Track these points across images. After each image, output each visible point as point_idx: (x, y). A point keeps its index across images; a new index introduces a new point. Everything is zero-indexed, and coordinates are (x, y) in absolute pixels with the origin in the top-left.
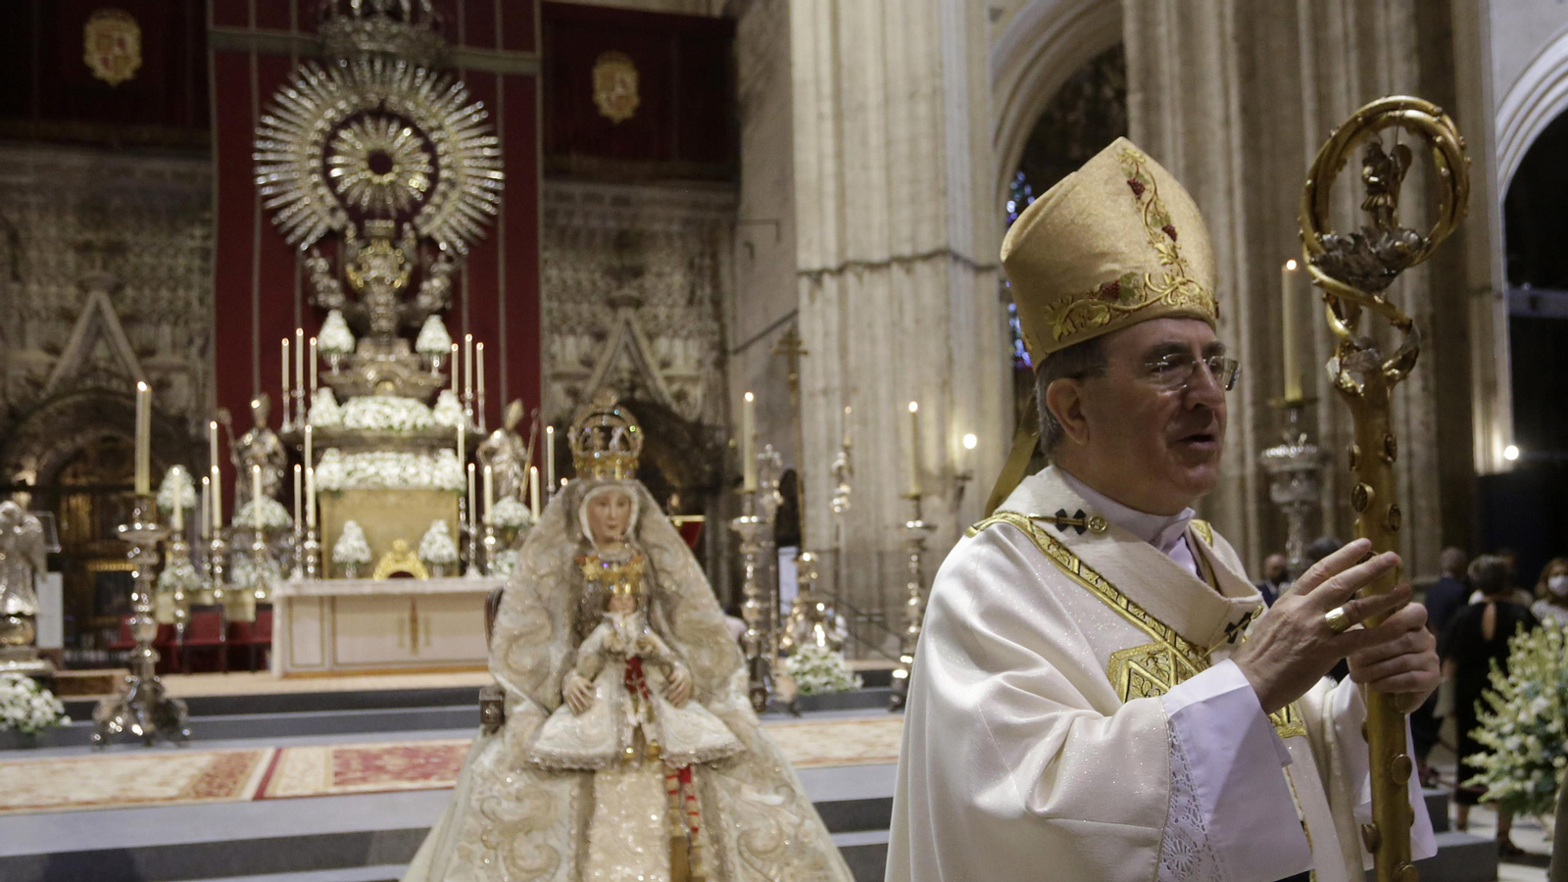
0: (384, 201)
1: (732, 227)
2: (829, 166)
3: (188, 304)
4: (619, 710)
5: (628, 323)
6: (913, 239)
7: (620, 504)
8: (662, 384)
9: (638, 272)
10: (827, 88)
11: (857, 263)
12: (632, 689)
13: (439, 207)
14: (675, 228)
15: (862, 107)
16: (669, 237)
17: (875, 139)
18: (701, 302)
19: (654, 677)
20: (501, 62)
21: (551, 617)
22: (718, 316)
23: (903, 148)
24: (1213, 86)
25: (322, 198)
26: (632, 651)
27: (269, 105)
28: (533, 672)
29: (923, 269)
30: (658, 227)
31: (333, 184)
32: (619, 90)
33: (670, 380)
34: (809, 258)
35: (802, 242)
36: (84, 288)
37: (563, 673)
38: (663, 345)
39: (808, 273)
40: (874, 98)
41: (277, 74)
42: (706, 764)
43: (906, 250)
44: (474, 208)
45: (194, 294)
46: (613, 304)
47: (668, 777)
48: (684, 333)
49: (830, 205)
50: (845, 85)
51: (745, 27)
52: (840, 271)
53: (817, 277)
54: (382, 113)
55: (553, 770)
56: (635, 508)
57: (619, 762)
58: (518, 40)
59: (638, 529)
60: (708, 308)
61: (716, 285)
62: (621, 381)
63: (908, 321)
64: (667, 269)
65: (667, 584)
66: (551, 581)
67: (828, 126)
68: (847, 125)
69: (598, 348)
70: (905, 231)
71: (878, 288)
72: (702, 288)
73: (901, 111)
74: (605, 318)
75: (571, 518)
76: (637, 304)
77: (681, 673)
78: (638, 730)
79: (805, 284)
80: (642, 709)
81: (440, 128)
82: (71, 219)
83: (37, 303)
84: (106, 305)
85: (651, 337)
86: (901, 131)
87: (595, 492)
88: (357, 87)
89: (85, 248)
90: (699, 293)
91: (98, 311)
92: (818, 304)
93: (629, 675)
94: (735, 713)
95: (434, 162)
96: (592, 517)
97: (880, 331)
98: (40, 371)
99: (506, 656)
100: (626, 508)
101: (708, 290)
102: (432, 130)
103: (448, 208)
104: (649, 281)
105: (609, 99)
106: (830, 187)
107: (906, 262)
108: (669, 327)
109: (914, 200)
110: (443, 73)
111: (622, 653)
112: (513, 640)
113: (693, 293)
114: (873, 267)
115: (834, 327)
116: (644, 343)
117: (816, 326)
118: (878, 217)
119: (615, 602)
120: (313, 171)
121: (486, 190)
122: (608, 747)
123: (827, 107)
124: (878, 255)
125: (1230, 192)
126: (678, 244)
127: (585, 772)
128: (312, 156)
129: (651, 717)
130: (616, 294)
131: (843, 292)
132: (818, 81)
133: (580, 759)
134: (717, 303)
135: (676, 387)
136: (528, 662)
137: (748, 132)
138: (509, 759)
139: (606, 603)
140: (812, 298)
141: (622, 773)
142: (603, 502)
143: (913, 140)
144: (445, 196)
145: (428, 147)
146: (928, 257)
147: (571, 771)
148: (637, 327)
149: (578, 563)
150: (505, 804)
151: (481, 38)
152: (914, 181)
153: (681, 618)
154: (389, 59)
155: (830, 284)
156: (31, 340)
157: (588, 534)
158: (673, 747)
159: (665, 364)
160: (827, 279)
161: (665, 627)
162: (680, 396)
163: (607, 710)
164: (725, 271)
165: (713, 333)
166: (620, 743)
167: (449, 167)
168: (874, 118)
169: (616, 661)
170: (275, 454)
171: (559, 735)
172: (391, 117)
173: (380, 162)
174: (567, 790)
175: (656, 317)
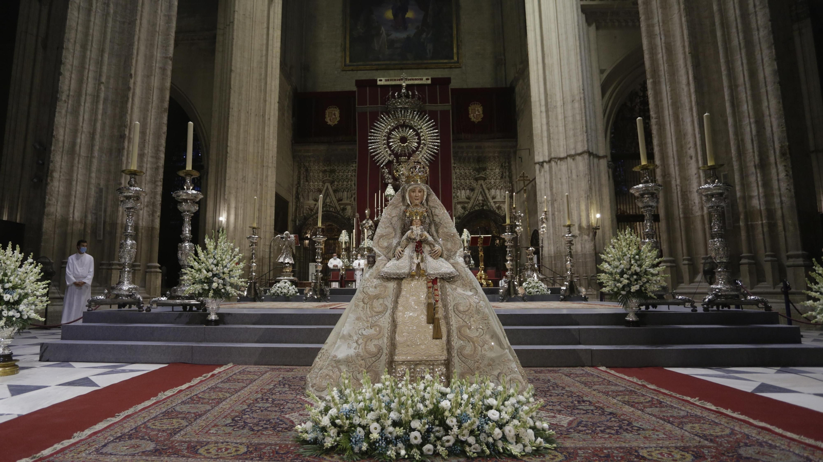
0: (405, 151)
1: (515, 153)
2: (545, 128)
3: (351, 186)
4: (411, 258)
5: (481, 185)
6: (575, 148)
7: (420, 192)
8: (493, 204)
9: (485, 169)
10: (543, 103)
11: (555, 158)
12: (417, 251)
13: (421, 152)
14: (496, 155)
15: (556, 107)
16: (494, 157)
17: (560, 117)
18: (505, 177)
19: (427, 249)
20: (439, 107)
21: (395, 230)
22: (511, 182)
23: (570, 119)
24: (682, 72)
25: (387, 151)
26: (418, 239)
27: (372, 126)
28: (387, 248)
29: (578, 158)
30: (491, 155)
31: (390, 147)
32: (477, 113)
33: (495, 203)
34: (538, 158)
35: (536, 153)
36: (324, 182)
37: (396, 247)
38: (493, 192)
39: (538, 163)
40: (559, 104)
41: (375, 117)
42: (442, 279)
43: (573, 152)
44: (431, 151)
45: (353, 182)
46: (477, 180)
47: (428, 282)
48: (500, 187)
49: (545, 140)
50: (549, 100)
51: (517, 89)
52: (549, 161)
53: (541, 164)
54: (405, 126)
55: (388, 278)
56: (425, 193)
57: (411, 276)
58: (444, 100)
59: (427, 200)
60: (507, 179)
61: (510, 172)
62: (480, 203)
63: (574, 176)
64: (494, 168)
65: (436, 219)
66: (396, 219)
67: (544, 115)
68: (550, 113)
69: (472, 194)
70: (572, 146)
71: (563, 166)
72: (505, 173)
73: (569, 107)
74: (474, 184)
75: (404, 198)
76: (485, 179)
77: (437, 247)
78: (418, 265)
79: (537, 166)
80: (420, 258)
81: (421, 128)
82: (321, 164)
83: (312, 187)
84: (329, 187)
85: (489, 189)
86: (569, 113)
87: (411, 188)
88: (397, 119)
89: (324, 172)
90: (505, 174)
91: (327, 189)
92: (542, 174)
93: (417, 247)
94: (457, 263)
95: (419, 139)
96: (410, 197)
97: (564, 180)
98: (312, 206)
99: (378, 242)
100: (422, 193)
101: (507, 174)
102: (419, 129)
103: (423, 152)
104: (488, 172)
105: (474, 116)
106: (545, 134)
107: (573, 157)
108: (495, 186)
109: (575, 135)
110: (422, 113)
111: (414, 239)
112: (382, 236)
113: (502, 174)
114: (561, 159)
115: (548, 180)
116: (487, 191)
117: (542, 180)
118: (562, 142)
119: (414, 223)
120: (384, 144)
121: (435, 146)
122: (406, 270)
123: (543, 109)
124: (562, 155)
125: (691, 109)
126: (497, 160)
127: (399, 279)
128: (384, 140)
129: (422, 260)
130: (477, 176)
131: (550, 168)
132: (540, 100)
133: (397, 274)
134: (510, 177)
135: (497, 205)
136: (386, 244)
137: (518, 122)
138: (375, 274)
139: (411, 224)
140: (540, 171)
141: (412, 280)
142: (414, 191)
143: (574, 116)
144: (423, 148)
145: (418, 134)
146: (580, 154)
147: (394, 279)
148: (484, 186)
149: (405, 212)
150: (371, 289)
151: (433, 101)
152: (574, 129)
153: (440, 231)
154: (406, 109)
155: (546, 166)
156: (310, 198)
157: (409, 203)
158: (430, 271)
159: (494, 198)
160: (545, 164)
161: (435, 234)
162: (499, 208)
163: (407, 258)
164: (513, 167)
165: (510, 187)
166: (411, 269)
167: (424, 140)
168: (560, 110)
169: (413, 242)
170: (372, 226)
171: (392, 266)
172: (407, 126)
173: (403, 140)
174: (392, 285)
175: (490, 183)
